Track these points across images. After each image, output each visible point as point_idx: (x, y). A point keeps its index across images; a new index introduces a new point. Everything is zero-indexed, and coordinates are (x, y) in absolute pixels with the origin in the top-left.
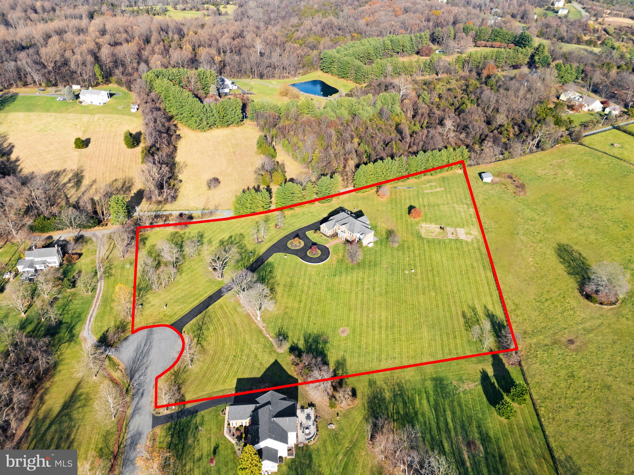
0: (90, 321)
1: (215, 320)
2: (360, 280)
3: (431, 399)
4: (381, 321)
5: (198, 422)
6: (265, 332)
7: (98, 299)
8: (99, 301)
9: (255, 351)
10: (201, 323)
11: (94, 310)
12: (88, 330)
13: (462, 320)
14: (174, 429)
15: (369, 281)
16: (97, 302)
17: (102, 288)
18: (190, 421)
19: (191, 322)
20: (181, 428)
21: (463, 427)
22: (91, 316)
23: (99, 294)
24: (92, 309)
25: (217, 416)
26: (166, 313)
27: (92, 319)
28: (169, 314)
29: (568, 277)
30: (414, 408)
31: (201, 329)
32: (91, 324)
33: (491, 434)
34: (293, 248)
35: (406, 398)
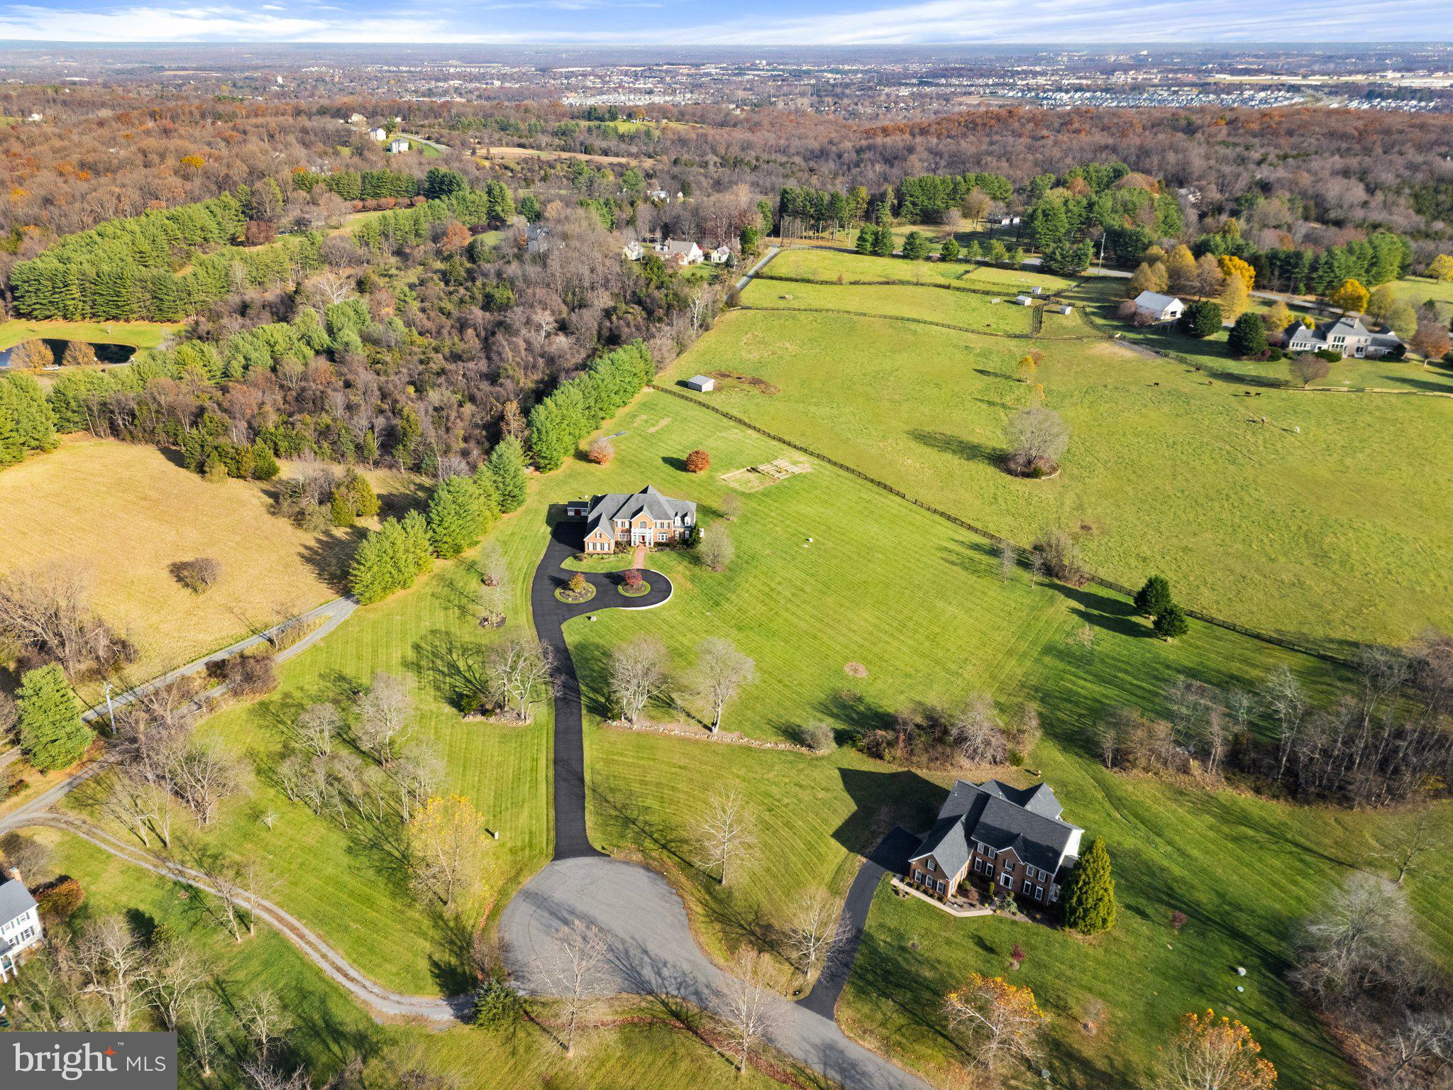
0: (353, 980)
1: (636, 787)
2: (767, 590)
3: (1082, 674)
4: (875, 626)
5: (888, 940)
6: (755, 744)
7: (293, 929)
8: (306, 931)
9: (787, 780)
10: (614, 813)
11: (324, 956)
12: (384, 998)
13: (958, 569)
14: (871, 984)
15: (779, 583)
16: (302, 937)
17: (267, 903)
18: (874, 951)
19: (589, 824)
20: (879, 971)
21: (1156, 678)
22: (339, 969)
23: (281, 920)
24: (315, 957)
25: (901, 904)
26: (509, 845)
27: (352, 973)
28: (519, 844)
29: (971, 463)
30: (1086, 698)
31: (628, 821)
32: (368, 984)
33: (1187, 663)
34: (582, 600)
35: (1057, 694)
